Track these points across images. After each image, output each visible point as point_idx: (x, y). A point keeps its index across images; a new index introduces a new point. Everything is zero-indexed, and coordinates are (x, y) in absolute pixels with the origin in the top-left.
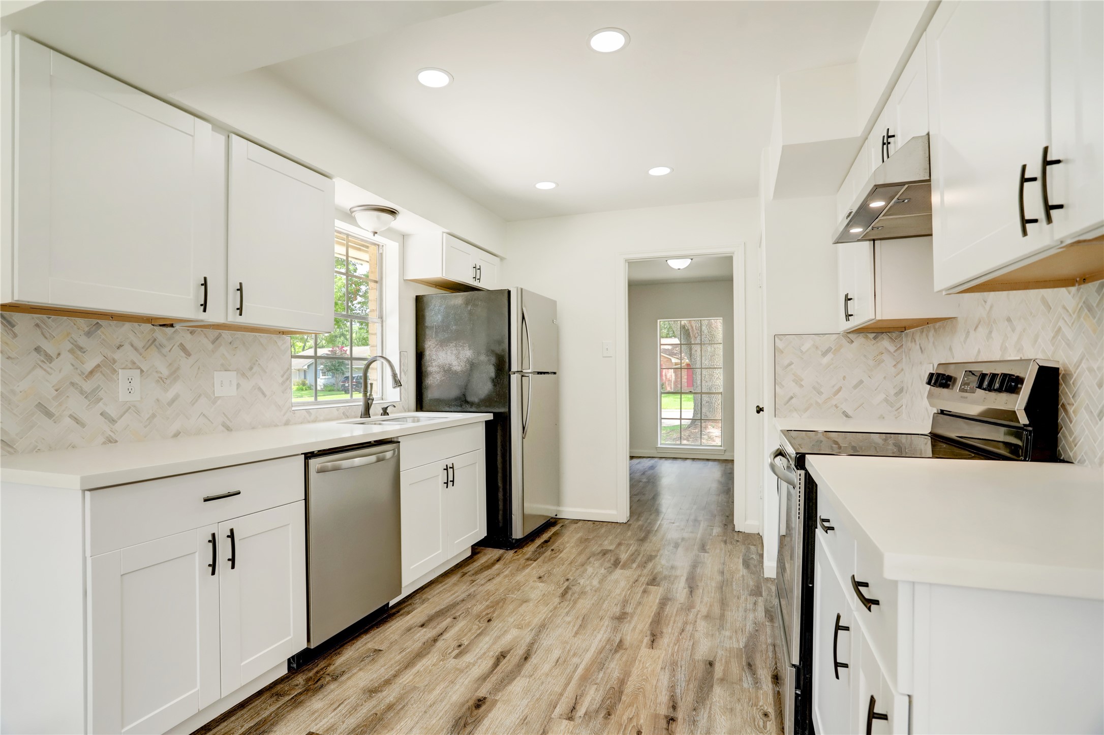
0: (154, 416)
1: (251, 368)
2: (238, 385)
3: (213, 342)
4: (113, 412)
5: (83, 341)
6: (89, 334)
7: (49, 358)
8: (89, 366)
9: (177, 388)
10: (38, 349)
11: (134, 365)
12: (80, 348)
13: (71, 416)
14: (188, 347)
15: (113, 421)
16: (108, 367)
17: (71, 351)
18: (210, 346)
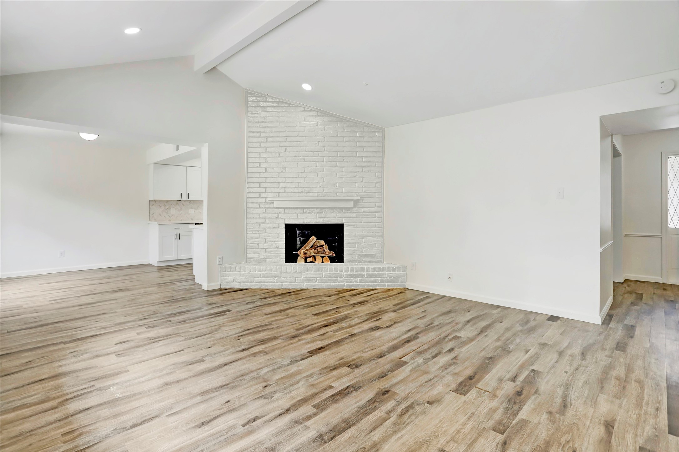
0: (177, 217)
1: (198, 208)
2: (194, 212)
3: (189, 203)
4: (170, 215)
5: (166, 204)
6: (166, 203)
7: (161, 207)
8: (167, 208)
9: (182, 212)
10: (159, 205)
11: (174, 208)
12: (165, 205)
13: (164, 216)
14: (184, 204)
15: (170, 217)
16: (169, 208)
17: (164, 206)
18: (188, 204)
